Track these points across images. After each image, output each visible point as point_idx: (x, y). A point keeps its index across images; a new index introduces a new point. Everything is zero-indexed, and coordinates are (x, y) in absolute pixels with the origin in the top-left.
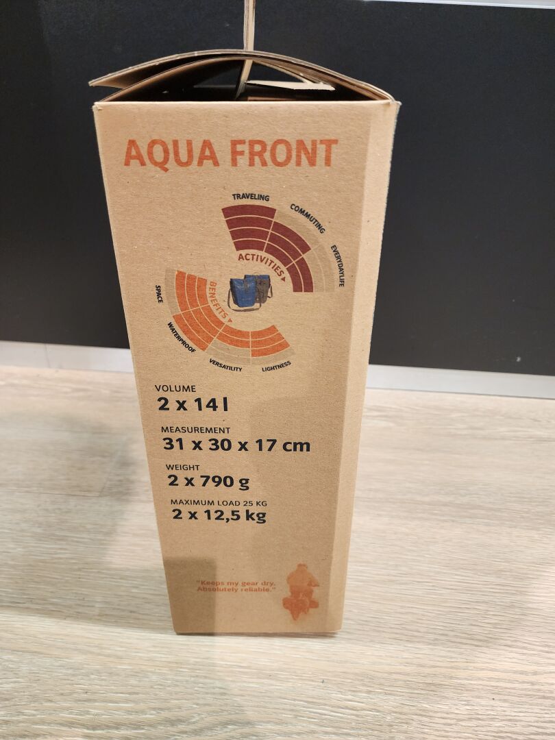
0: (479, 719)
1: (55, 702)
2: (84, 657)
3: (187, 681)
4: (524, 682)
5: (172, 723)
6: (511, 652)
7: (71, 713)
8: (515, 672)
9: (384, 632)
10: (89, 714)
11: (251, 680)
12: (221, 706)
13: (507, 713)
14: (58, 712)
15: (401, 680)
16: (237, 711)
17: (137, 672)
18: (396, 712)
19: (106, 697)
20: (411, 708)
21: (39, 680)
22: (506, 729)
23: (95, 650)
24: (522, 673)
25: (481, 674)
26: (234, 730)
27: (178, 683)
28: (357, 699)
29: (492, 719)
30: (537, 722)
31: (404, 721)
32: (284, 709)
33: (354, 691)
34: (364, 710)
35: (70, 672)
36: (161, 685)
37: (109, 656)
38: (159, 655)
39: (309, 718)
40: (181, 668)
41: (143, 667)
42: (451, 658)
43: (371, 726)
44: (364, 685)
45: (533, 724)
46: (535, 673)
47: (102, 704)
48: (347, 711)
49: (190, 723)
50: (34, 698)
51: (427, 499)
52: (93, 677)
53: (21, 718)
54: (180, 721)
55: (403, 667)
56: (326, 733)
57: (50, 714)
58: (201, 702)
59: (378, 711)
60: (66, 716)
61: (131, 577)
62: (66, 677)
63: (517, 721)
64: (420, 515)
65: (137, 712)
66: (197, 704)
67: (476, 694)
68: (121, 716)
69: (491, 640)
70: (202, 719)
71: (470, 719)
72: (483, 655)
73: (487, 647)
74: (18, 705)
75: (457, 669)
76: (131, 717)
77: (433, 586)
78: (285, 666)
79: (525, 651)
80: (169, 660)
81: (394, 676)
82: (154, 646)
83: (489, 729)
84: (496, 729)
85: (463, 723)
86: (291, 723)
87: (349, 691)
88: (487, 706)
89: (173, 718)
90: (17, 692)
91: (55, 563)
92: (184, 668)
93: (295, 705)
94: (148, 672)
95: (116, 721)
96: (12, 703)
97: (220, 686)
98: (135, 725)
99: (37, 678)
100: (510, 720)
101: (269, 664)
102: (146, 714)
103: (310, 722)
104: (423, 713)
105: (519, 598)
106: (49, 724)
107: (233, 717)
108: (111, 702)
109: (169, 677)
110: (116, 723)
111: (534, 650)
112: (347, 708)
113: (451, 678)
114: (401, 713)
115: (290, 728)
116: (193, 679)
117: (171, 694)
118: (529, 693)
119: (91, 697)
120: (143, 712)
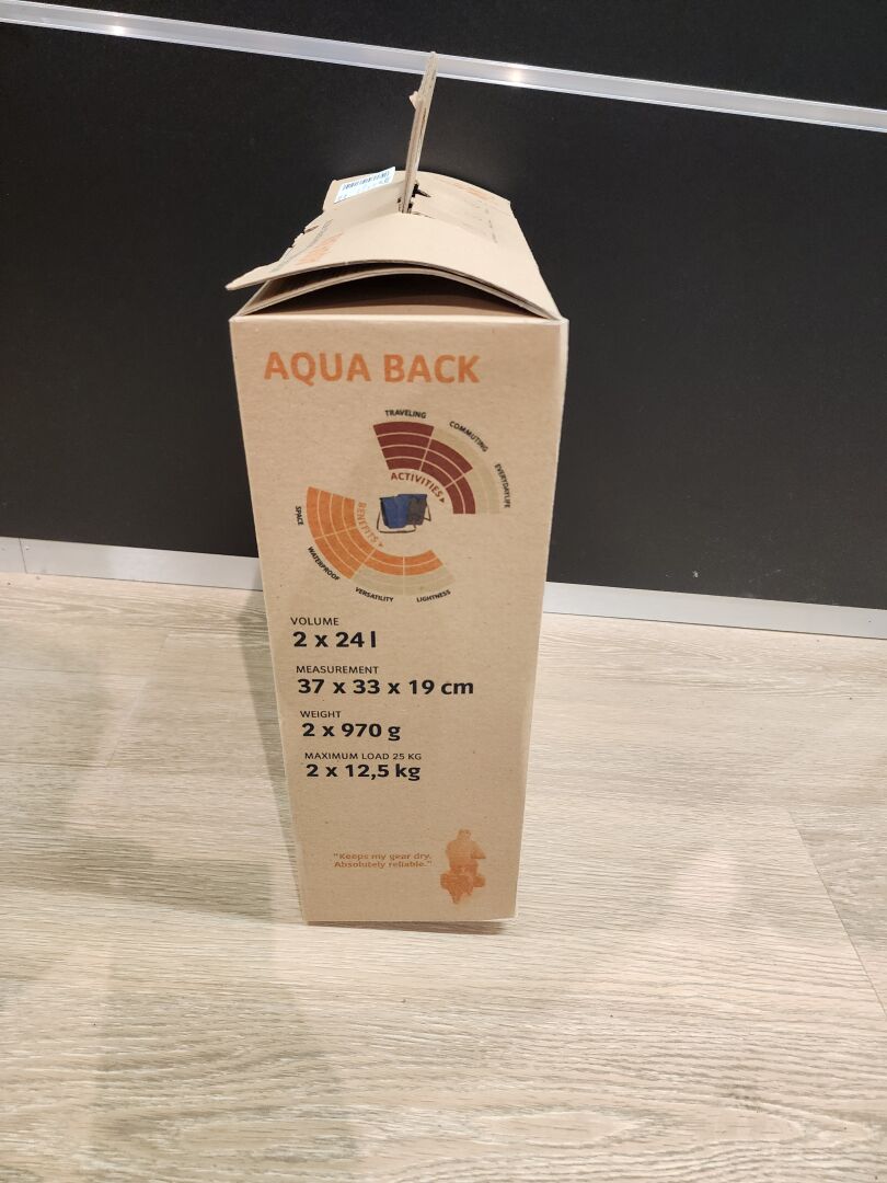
0: (592, 1041)
2: (92, 981)
3: (229, 1007)
5: (209, 1057)
7: (76, 1052)
15: (500, 996)
18: (490, 1035)
22: (623, 1051)
24: (650, 984)
25: (601, 987)
28: (445, 1021)
29: (607, 1040)
30: (661, 1042)
34: (453, 1033)
36: (195, 1013)
44: (455, 1004)
45: (656, 1044)
46: (666, 985)
54: (219, 1055)
56: (404, 1062)
59: (470, 1035)
60: (68, 1054)
62: (68, 1007)
63: (637, 1041)
66: (241, 1034)
68: (141, 1053)
69: (617, 945)
70: (249, 1052)
71: (580, 1041)
72: (605, 964)
81: (495, 992)
82: (186, 965)
84: (610, 1052)
93: (366, 1031)
98: (160, 1062)
100: (629, 1041)
103: (385, 1050)
104: (526, 1035)
105: (658, 893)
106: (47, 1065)
110: (135, 1062)
111: (668, 957)
112: (432, 1032)
115: (360, 1058)
116: (237, 1004)
120: (171, 1046)
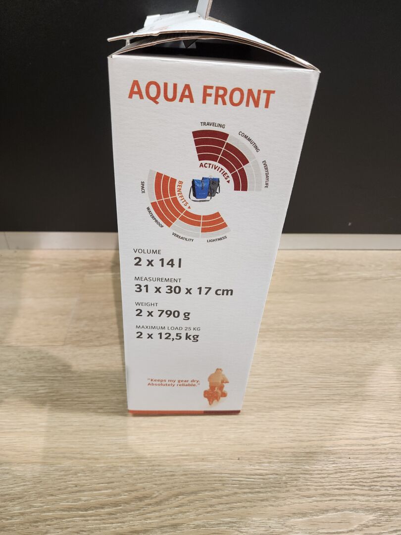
1: (55, 496)
4: (368, 445)
6: (358, 426)
8: (362, 439)
9: (275, 421)
10: (81, 501)
11: (190, 464)
12: (172, 483)
13: (359, 467)
14: (58, 502)
16: (184, 486)
17: (110, 468)
19: (91, 487)
20: (299, 470)
21: (41, 482)
23: (79, 456)
26: (183, 498)
27: (140, 472)
31: (294, 479)
32: (215, 480)
33: (260, 463)
35: (63, 473)
37: (89, 459)
38: (125, 454)
39: (232, 484)
40: (141, 461)
41: (114, 464)
42: (320, 434)
43: (274, 485)
47: (90, 493)
48: (257, 477)
49: (152, 498)
50: (40, 495)
51: (295, 327)
52: (79, 475)
53: (32, 510)
55: (289, 443)
57: (53, 504)
58: (158, 482)
61: (96, 401)
64: (292, 339)
65: (115, 495)
67: (338, 456)
73: (342, 424)
74: (29, 501)
75: (325, 441)
76: (111, 499)
77: (304, 387)
78: (213, 452)
79: (367, 425)
80: (132, 456)
83: (349, 478)
85: (331, 476)
86: (221, 489)
87: (257, 463)
88: (346, 463)
89: (141, 496)
90: (26, 492)
91: (38, 397)
92: (143, 461)
94: (118, 466)
95: (100, 503)
96: (24, 500)
97: (169, 470)
99: (39, 481)
101: (201, 451)
102: (121, 496)
107: (182, 490)
108: (96, 490)
109: (134, 468)
113: (322, 447)
114: (291, 474)
117: (137, 480)
118: (371, 451)
119: (82, 489)
